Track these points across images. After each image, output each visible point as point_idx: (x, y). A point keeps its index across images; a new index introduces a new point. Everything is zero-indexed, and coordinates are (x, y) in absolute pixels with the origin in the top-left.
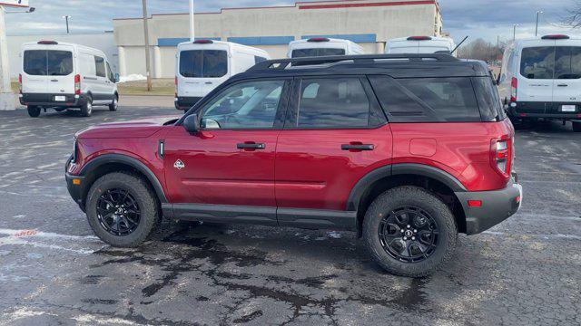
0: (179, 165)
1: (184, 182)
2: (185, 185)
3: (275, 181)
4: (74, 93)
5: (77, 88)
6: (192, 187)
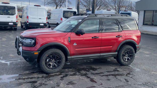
0: (75, 44)
1: (76, 49)
2: (76, 50)
3: (101, 46)
6: (79, 51)
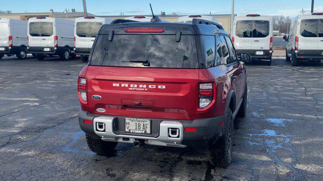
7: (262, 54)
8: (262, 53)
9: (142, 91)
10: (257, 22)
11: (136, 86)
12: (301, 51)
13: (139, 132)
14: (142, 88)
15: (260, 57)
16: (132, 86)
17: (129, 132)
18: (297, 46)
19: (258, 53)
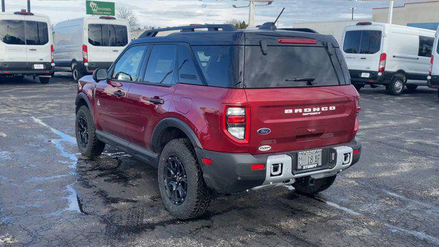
0: (98, 104)
4: (378, 70)
5: (381, 66)
7: (43, 68)
8: (41, 67)
9: (316, 115)
10: (30, 23)
11: (310, 110)
12: (91, 63)
13: (311, 166)
14: (316, 111)
15: (39, 73)
16: (305, 110)
17: (302, 169)
18: (86, 57)
19: (36, 67)
